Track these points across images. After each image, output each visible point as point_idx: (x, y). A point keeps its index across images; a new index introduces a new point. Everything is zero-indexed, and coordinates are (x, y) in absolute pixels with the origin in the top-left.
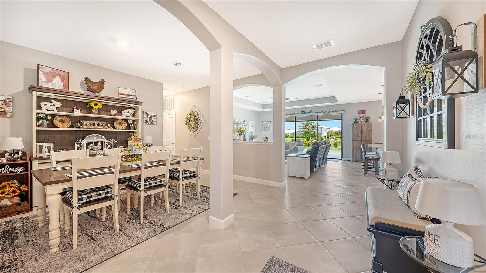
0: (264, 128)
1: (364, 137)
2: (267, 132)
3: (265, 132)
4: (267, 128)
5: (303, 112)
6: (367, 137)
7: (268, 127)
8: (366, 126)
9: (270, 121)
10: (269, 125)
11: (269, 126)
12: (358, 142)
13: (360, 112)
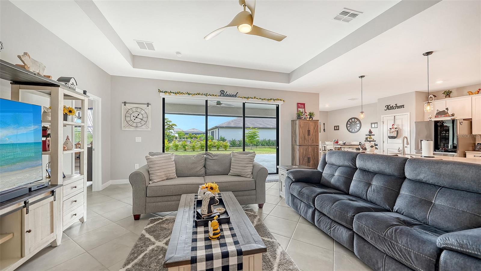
0: (128, 119)
1: (311, 140)
2: (138, 129)
3: (132, 129)
4: (137, 120)
5: (223, 93)
6: (314, 140)
7: (140, 116)
8: (313, 125)
9: (148, 104)
10: (143, 112)
11: (145, 115)
12: (304, 147)
13: (299, 105)
